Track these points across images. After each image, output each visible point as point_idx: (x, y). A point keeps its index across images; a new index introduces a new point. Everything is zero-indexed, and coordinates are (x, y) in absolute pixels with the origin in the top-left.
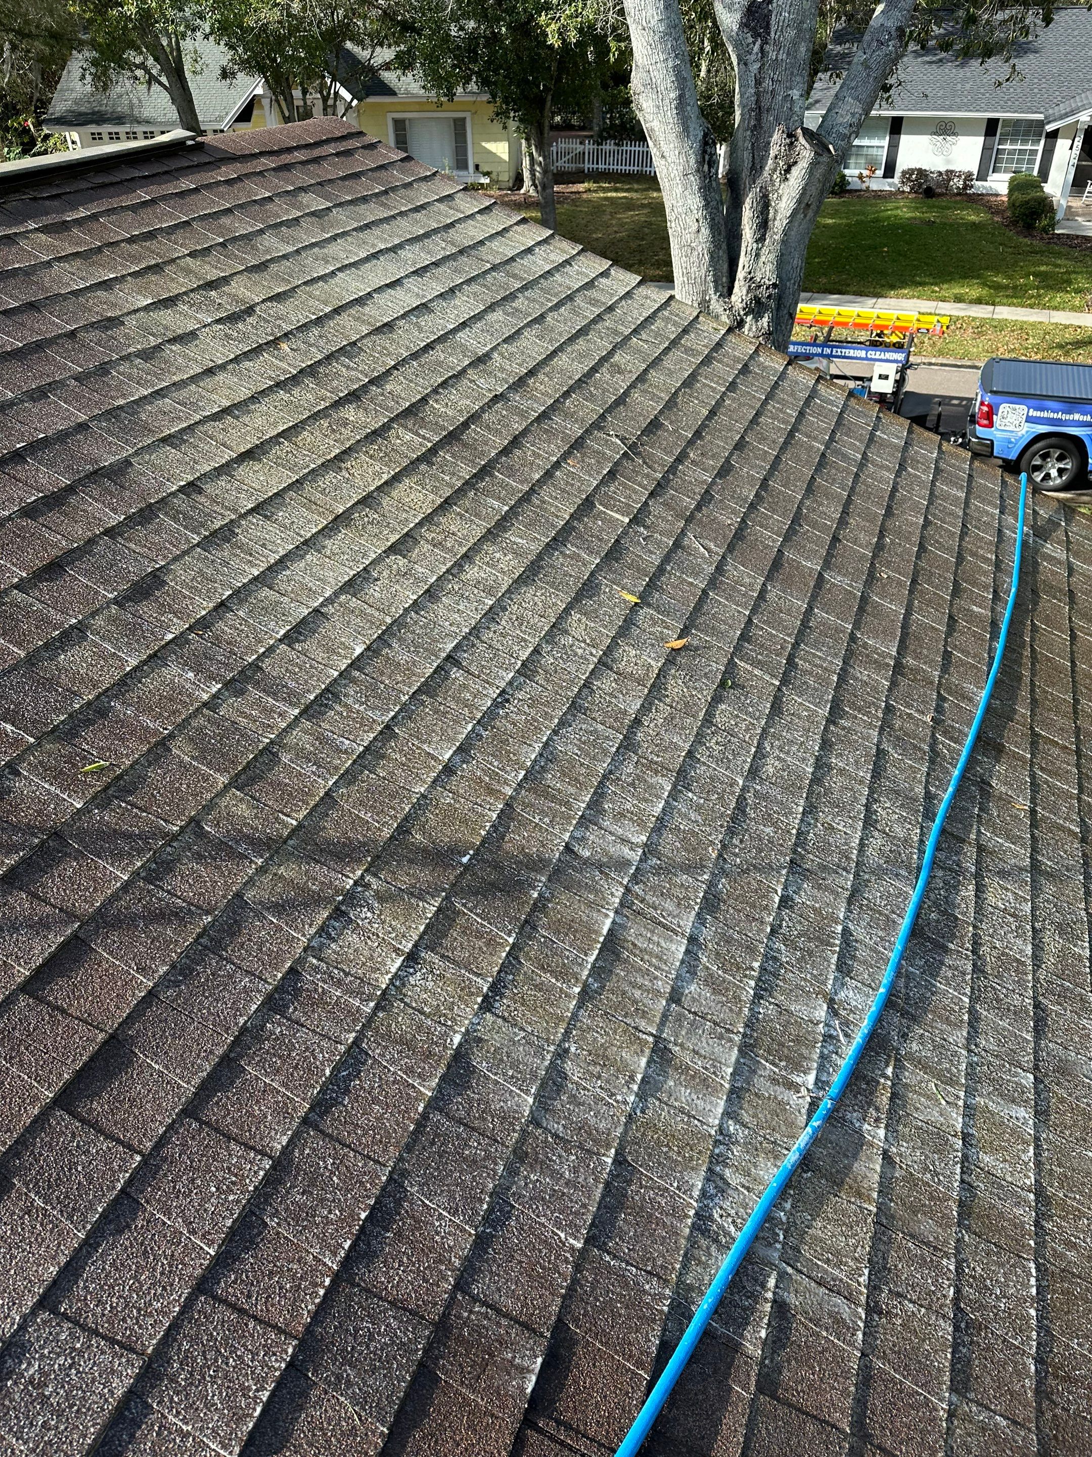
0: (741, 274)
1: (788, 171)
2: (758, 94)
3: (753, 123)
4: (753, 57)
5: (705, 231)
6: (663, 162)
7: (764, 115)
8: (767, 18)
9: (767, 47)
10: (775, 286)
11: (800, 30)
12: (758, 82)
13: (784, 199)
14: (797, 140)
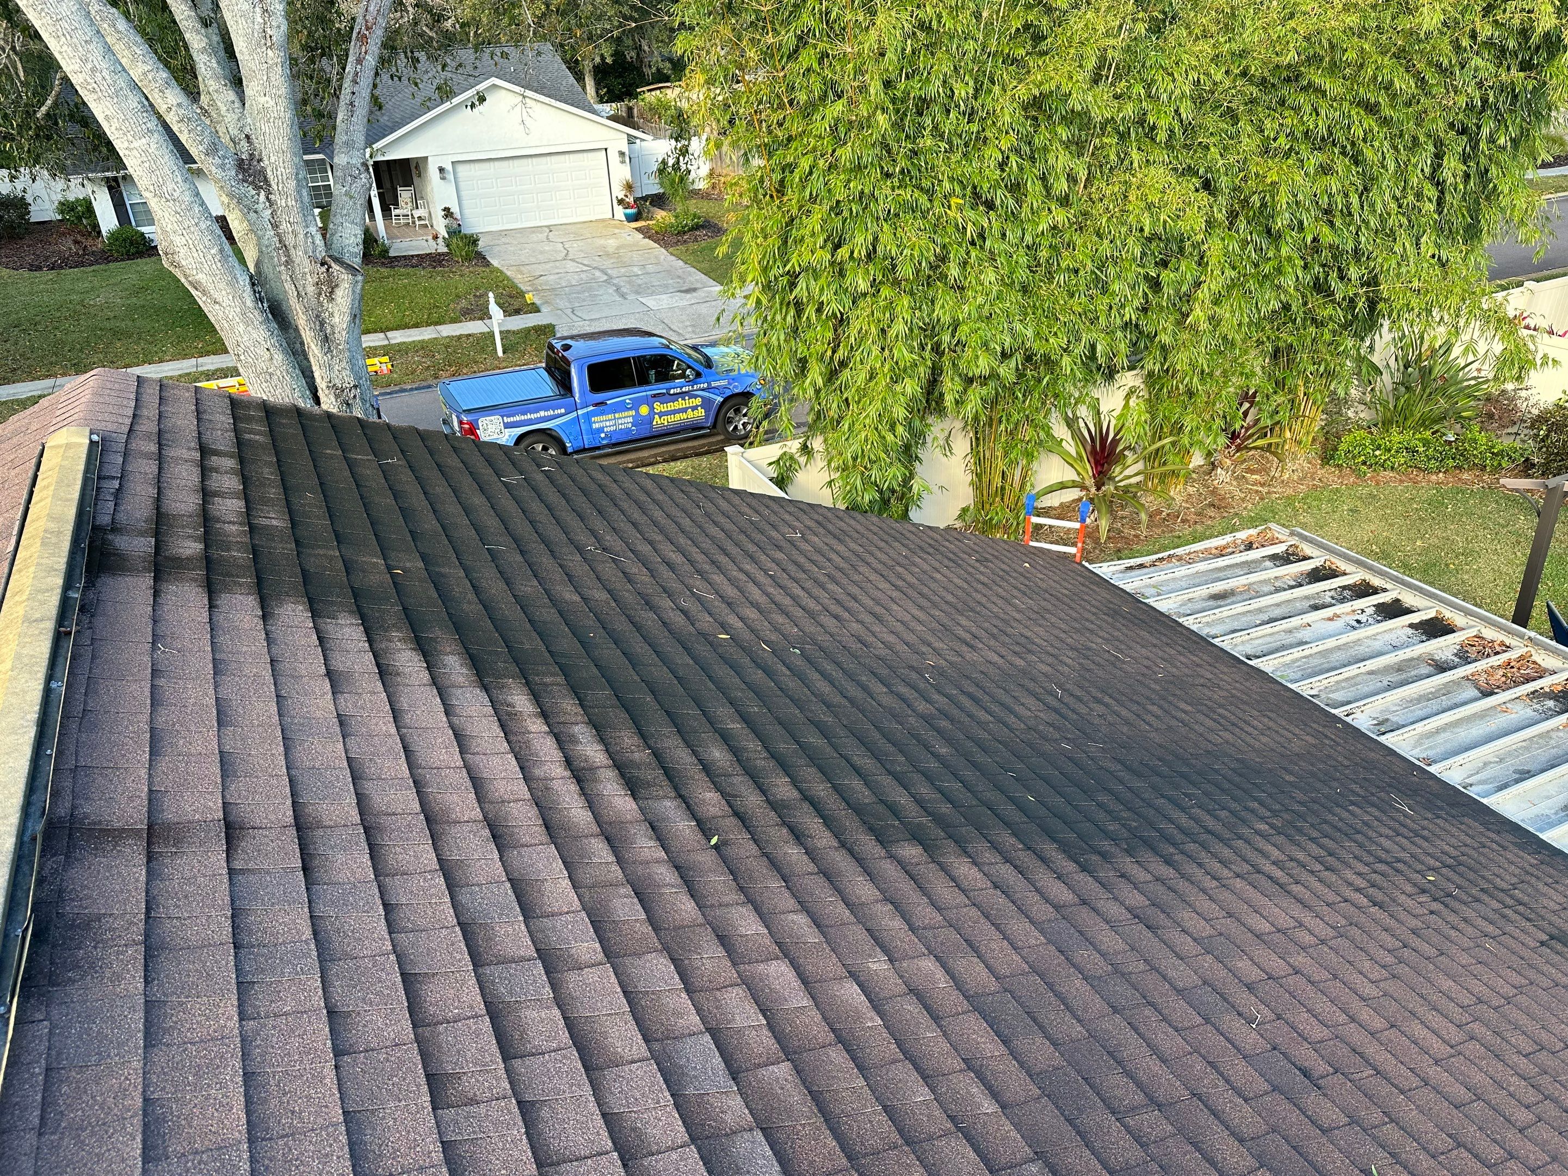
0: (321, 384)
1: (331, 293)
2: (278, 235)
3: (283, 259)
4: (261, 206)
5: (279, 357)
6: (217, 307)
7: (292, 251)
8: (262, 173)
9: (272, 197)
10: (355, 387)
11: (298, 181)
12: (275, 226)
13: (336, 315)
14: (330, 267)
